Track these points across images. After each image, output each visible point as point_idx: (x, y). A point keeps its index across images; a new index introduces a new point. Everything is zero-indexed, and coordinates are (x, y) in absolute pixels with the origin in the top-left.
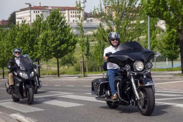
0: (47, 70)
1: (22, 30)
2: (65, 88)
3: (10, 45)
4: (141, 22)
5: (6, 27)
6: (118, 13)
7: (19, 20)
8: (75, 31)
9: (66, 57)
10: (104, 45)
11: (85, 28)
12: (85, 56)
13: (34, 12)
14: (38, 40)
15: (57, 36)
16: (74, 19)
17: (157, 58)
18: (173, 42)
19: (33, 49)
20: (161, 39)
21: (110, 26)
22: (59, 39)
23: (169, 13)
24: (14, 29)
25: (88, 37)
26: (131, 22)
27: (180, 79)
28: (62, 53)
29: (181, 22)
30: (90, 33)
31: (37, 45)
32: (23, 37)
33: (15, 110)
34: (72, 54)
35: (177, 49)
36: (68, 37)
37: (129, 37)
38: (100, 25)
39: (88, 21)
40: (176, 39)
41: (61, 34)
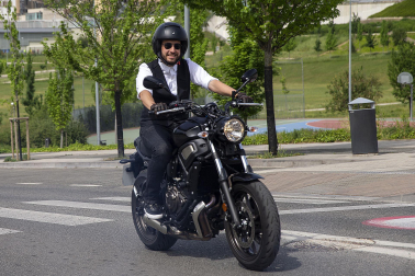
4: (166, 21)
10: (71, 79)
11: (22, 33)
12: (22, 107)
20: (217, 64)
21: (85, 28)
26: (143, 21)
27: (266, 165)
29: (268, 22)
30: (37, 46)
35: (258, 88)
37: (137, 59)
38: (63, 28)
39: (31, 16)
40: (254, 66)
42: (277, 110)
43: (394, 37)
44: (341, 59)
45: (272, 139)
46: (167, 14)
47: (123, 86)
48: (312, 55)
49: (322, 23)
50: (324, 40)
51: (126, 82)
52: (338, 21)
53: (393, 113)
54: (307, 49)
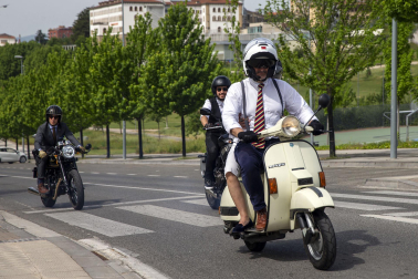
0: (159, 140)
1: (103, 50)
2: (198, 183)
3: (77, 83)
4: (375, 33)
5: (68, 44)
6: (323, 12)
7: (97, 26)
8: (221, 52)
11: (244, 45)
13: (131, 9)
14: (140, 74)
15: (181, 63)
16: (222, 25)
17: (412, 118)
19: (126, 94)
21: (303, 42)
22: (187, 72)
24: (86, 49)
26: (353, 33)
28: (193, 103)
31: (138, 83)
32: (106, 65)
33: (88, 231)
36: (206, 66)
37: (348, 68)
38: (281, 40)
39: (252, 30)
41: (192, 59)
46: (376, 27)
47: (334, 92)
51: (337, 89)
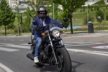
2: (9, 41)
4: (50, 6)
6: (38, 1)
8: (14, 11)
9: (10, 25)
10: (30, 18)
11: (20, 9)
12: (20, 24)
15: (4, 13)
16: (14, 4)
18: (66, 16)
20: (60, 15)
21: (33, 8)
22: (6, 15)
23: (64, 1)
25: (21, 14)
26: (45, 6)
27: (70, 36)
28: (8, 23)
29: (71, 6)
30: (22, 12)
34: (13, 23)
35: (69, 20)
36: (11, 14)
38: (28, 8)
39: (21, 5)
40: (68, 15)
41: (7, 12)
42: (73, 24)
43: (97, 9)
44: (86, 14)
45: (72, 30)
46: (49, 5)
48: (80, 13)
49: (82, 6)
50: (82, 10)
52: (85, 6)
53: (97, 25)
54: (79, 11)
